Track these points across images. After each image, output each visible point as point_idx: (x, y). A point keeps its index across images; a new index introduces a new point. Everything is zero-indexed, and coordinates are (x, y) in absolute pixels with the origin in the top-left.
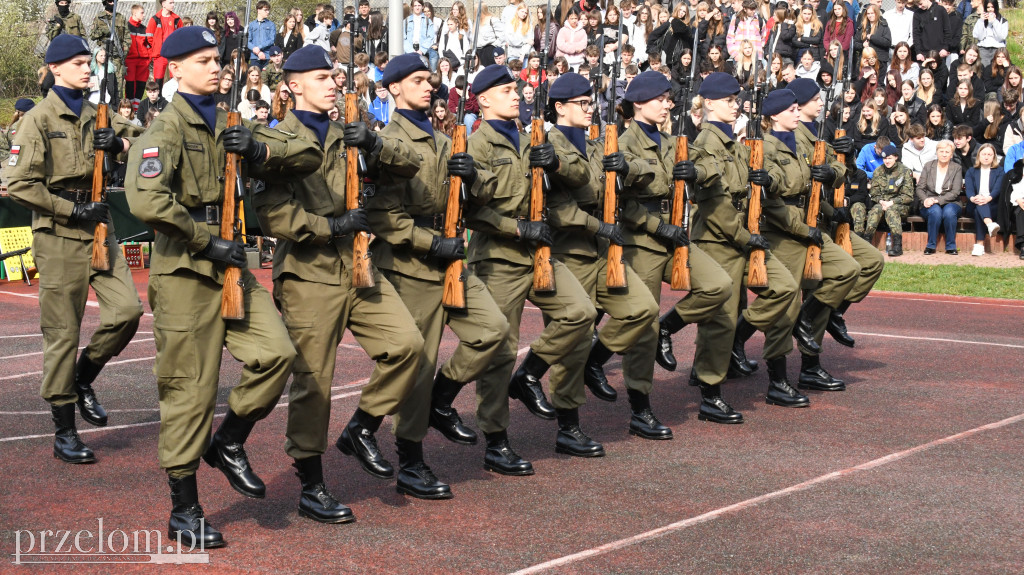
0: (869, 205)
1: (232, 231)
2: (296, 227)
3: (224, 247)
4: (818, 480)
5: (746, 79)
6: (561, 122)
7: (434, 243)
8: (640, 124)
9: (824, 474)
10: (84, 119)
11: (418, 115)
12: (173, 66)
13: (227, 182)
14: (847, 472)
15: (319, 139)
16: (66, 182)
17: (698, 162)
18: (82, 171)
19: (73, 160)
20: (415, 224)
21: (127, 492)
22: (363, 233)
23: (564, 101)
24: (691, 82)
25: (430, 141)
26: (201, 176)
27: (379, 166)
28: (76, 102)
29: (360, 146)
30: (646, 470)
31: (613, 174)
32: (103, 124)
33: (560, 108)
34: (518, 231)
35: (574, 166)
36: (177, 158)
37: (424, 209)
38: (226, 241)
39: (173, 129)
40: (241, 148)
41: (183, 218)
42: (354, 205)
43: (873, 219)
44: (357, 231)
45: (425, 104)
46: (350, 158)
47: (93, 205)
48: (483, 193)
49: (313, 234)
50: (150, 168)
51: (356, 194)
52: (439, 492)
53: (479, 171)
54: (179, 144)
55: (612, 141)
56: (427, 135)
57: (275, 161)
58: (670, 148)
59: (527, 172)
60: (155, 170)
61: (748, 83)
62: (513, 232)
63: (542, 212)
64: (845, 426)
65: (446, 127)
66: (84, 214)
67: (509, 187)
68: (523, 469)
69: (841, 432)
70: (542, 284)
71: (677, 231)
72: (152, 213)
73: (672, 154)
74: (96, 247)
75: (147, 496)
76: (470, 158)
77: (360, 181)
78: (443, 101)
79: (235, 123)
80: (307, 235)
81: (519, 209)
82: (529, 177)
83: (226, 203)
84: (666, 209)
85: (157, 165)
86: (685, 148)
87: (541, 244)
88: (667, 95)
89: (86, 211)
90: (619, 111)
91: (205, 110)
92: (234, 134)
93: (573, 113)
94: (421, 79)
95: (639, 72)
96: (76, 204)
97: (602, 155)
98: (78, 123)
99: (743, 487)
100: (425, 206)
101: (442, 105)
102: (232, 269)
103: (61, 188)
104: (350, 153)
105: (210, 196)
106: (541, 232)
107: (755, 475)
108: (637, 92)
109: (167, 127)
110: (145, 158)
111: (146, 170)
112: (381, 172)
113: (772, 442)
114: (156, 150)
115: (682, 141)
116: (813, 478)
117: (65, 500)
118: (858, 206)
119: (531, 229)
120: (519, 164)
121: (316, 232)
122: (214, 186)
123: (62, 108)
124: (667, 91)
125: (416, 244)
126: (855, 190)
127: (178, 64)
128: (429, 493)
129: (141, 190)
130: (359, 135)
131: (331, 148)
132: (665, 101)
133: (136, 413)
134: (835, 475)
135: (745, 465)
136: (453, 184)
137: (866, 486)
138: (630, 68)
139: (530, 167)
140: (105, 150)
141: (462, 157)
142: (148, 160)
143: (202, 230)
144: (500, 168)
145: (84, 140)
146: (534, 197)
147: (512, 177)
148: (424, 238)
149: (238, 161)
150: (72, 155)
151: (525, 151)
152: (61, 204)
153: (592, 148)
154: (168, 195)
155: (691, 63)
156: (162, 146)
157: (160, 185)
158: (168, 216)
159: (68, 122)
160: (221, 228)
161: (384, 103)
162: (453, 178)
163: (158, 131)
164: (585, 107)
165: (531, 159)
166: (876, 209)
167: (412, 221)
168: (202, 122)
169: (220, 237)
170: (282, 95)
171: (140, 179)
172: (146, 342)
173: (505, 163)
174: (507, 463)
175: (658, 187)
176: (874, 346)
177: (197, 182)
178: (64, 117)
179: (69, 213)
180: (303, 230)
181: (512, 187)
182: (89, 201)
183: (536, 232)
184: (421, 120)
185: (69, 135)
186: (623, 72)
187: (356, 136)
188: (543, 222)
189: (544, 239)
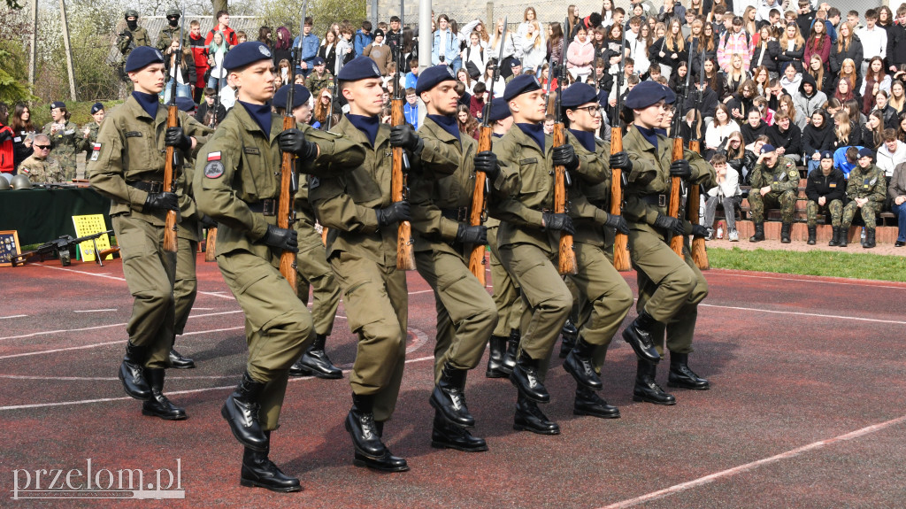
0: (845, 201)
1: (287, 221)
2: (346, 218)
3: (280, 234)
4: (804, 448)
5: (735, 89)
6: (574, 127)
7: (460, 231)
8: (639, 128)
9: (808, 443)
10: (159, 121)
11: (445, 120)
14: (829, 442)
15: (370, 140)
16: (142, 175)
17: (691, 162)
18: (155, 165)
19: (147, 156)
20: (443, 215)
21: (188, 450)
23: (574, 108)
24: (687, 90)
25: (457, 143)
26: (258, 176)
27: (423, 164)
28: (153, 106)
29: (404, 146)
30: (649, 437)
31: (619, 171)
32: (173, 124)
33: (571, 115)
34: (543, 222)
35: (593, 164)
36: (238, 160)
37: (450, 203)
38: (282, 229)
39: (234, 135)
40: (296, 149)
41: (242, 212)
42: (399, 198)
43: (849, 214)
44: (401, 221)
45: (451, 110)
46: (395, 157)
47: (164, 195)
48: (505, 187)
49: (361, 224)
50: (213, 170)
51: (400, 188)
53: (502, 168)
54: (238, 148)
55: (617, 142)
56: (454, 138)
57: (325, 158)
58: (666, 149)
59: (551, 170)
60: (218, 171)
61: (737, 92)
62: (539, 223)
63: (565, 205)
64: (827, 400)
65: (468, 130)
66: (156, 203)
67: (535, 184)
69: (824, 406)
70: (566, 269)
71: (674, 222)
72: (216, 209)
73: (669, 155)
74: (167, 232)
75: (205, 454)
76: (495, 156)
77: (404, 177)
78: (465, 106)
79: (290, 126)
80: (356, 225)
81: (543, 202)
82: (552, 175)
84: (663, 204)
85: (220, 167)
86: (680, 148)
87: (564, 233)
88: (663, 102)
89: (158, 200)
90: (621, 117)
91: (262, 117)
92: (290, 136)
93: (583, 118)
94: (448, 87)
95: (640, 81)
96: (150, 195)
97: (609, 155)
98: (153, 123)
99: (736, 454)
100: (450, 200)
101: (465, 110)
103: (136, 180)
104: (395, 151)
105: (267, 193)
106: (564, 222)
107: (746, 444)
108: (636, 100)
109: (228, 133)
110: (209, 161)
111: (210, 172)
112: (424, 169)
113: (762, 415)
114: (218, 154)
115: (678, 142)
116: (799, 446)
117: (133, 457)
118: (836, 202)
119: (555, 220)
120: (544, 163)
121: (363, 222)
122: (270, 184)
123: (139, 110)
124: (663, 98)
125: (443, 232)
126: (833, 189)
127: (238, 74)
129: (206, 189)
130: (403, 137)
131: (381, 147)
132: (661, 107)
133: (195, 380)
134: (819, 444)
135: (737, 434)
136: (478, 179)
137: (847, 455)
138: (632, 77)
139: (553, 166)
140: (175, 146)
141: (486, 155)
142: (212, 163)
143: (260, 220)
144: (527, 166)
145: (158, 139)
146: (557, 192)
147: (537, 175)
148: (451, 227)
149: (292, 160)
150: (147, 152)
151: (550, 151)
152: (136, 193)
153: (601, 149)
154: (229, 193)
155: (686, 75)
156: (224, 150)
157: (223, 185)
158: (230, 211)
159: (144, 123)
160: (277, 217)
161: (413, 108)
162: (478, 173)
163: (221, 137)
164: (592, 112)
165: (554, 159)
166: (850, 205)
167: (439, 212)
168: (258, 128)
169: (277, 226)
170: (324, 100)
171: (205, 180)
172: (204, 317)
173: (531, 162)
175: (656, 184)
176: (851, 328)
177: (255, 182)
178: (141, 118)
179: (143, 202)
180: (352, 221)
181: (538, 184)
182: (162, 191)
183: (559, 223)
184: (449, 125)
185: (145, 134)
186: (626, 81)
187: (401, 138)
188: (566, 213)
189: (567, 229)
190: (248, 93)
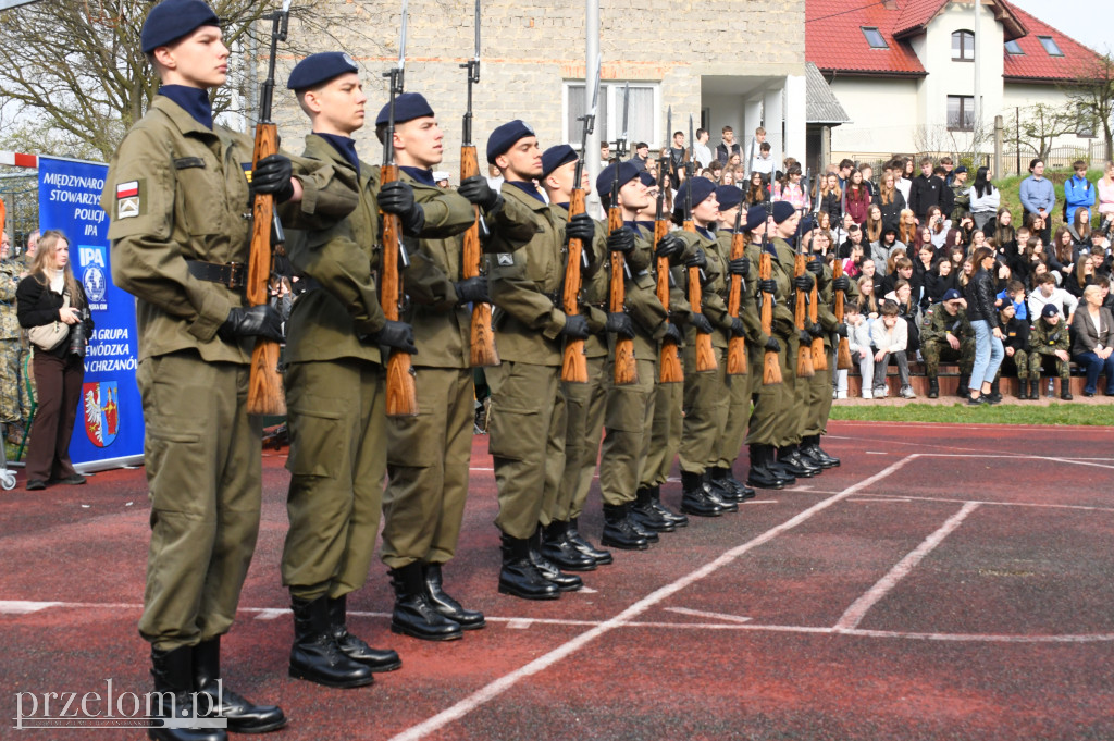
1: (396, 311)
12: (310, 98)
13: (387, 251)
22: (486, 305)
29: (479, 203)
40: (402, 209)
44: (477, 303)
45: (536, 171)
52: (548, 592)
68: (587, 565)
70: (625, 378)
83: (386, 276)
94: (529, 146)
98: (216, 145)
102: (400, 356)
127: (315, 94)
128: (537, 593)
149: (399, 225)
174: (569, 559)
183: (619, 323)
187: (477, 192)
188: (625, 313)
189: (628, 332)
190: (332, 120)
